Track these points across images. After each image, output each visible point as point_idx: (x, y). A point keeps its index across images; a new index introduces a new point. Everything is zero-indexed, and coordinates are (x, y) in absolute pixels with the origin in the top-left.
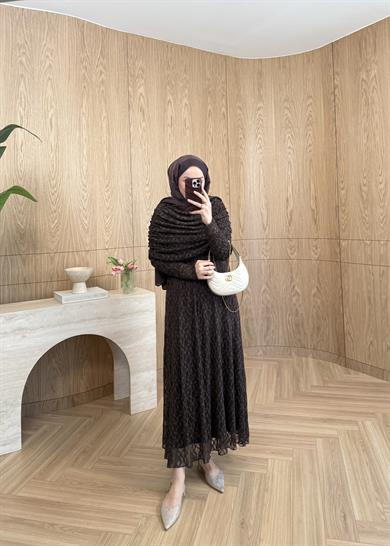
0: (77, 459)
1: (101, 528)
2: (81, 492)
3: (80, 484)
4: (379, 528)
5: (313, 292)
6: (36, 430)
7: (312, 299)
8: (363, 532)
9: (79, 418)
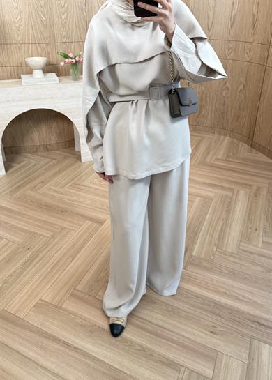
0: (36, 186)
1: (32, 230)
2: (31, 207)
3: (32, 202)
4: (205, 264)
5: (240, 88)
6: (19, 163)
7: (238, 93)
8: (192, 264)
9: (48, 160)
